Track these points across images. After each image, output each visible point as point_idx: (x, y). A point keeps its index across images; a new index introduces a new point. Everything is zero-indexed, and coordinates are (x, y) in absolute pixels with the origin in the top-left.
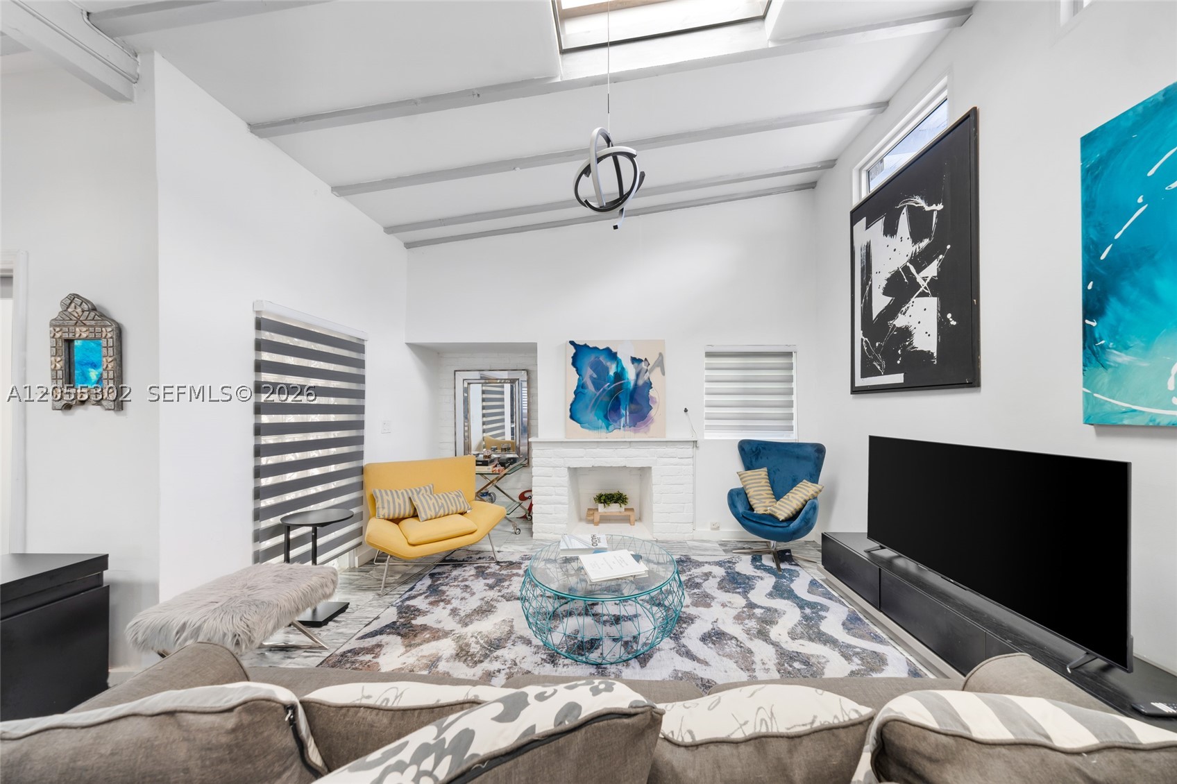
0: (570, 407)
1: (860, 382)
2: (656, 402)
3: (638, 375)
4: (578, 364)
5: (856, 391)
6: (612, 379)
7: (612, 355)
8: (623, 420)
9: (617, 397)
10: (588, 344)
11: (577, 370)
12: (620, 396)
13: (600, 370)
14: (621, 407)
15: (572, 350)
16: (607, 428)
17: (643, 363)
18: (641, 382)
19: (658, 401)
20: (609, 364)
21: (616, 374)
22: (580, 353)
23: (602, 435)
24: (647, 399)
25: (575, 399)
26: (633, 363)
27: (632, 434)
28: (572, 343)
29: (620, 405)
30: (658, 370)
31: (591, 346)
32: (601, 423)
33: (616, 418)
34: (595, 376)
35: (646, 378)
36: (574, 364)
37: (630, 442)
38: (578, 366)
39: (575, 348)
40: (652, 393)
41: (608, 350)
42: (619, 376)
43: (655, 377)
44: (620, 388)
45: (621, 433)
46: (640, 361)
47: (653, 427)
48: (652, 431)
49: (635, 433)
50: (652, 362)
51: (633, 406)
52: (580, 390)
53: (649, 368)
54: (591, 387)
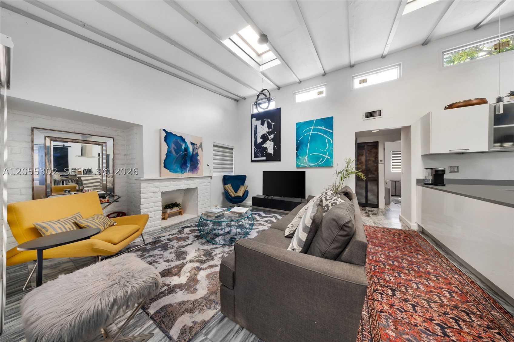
0: (164, 162)
1: (253, 159)
2: (200, 161)
3: (193, 150)
4: (168, 141)
5: (252, 161)
6: (183, 150)
7: (184, 140)
8: (188, 169)
9: (185, 159)
10: (172, 132)
11: (167, 144)
12: (187, 158)
13: (178, 146)
14: (187, 163)
15: (164, 134)
16: (182, 172)
17: (195, 146)
18: (194, 153)
20: (182, 143)
21: (185, 148)
22: (169, 136)
23: (179, 175)
24: (197, 160)
25: (167, 158)
26: (191, 145)
27: (191, 174)
28: (164, 130)
29: (186, 162)
30: (200, 149)
31: (174, 134)
32: (179, 169)
33: (185, 168)
34: (176, 148)
35: (196, 151)
36: (165, 141)
37: (190, 178)
38: (167, 142)
39: (166, 133)
40: (198, 158)
41: (181, 137)
42: (186, 149)
43: (199, 151)
44: (186, 155)
45: (187, 175)
46: (194, 144)
47: (199, 171)
48: (199, 174)
49: (193, 174)
50: (198, 145)
51: (192, 163)
52: (169, 154)
53: (197, 147)
54: (174, 153)
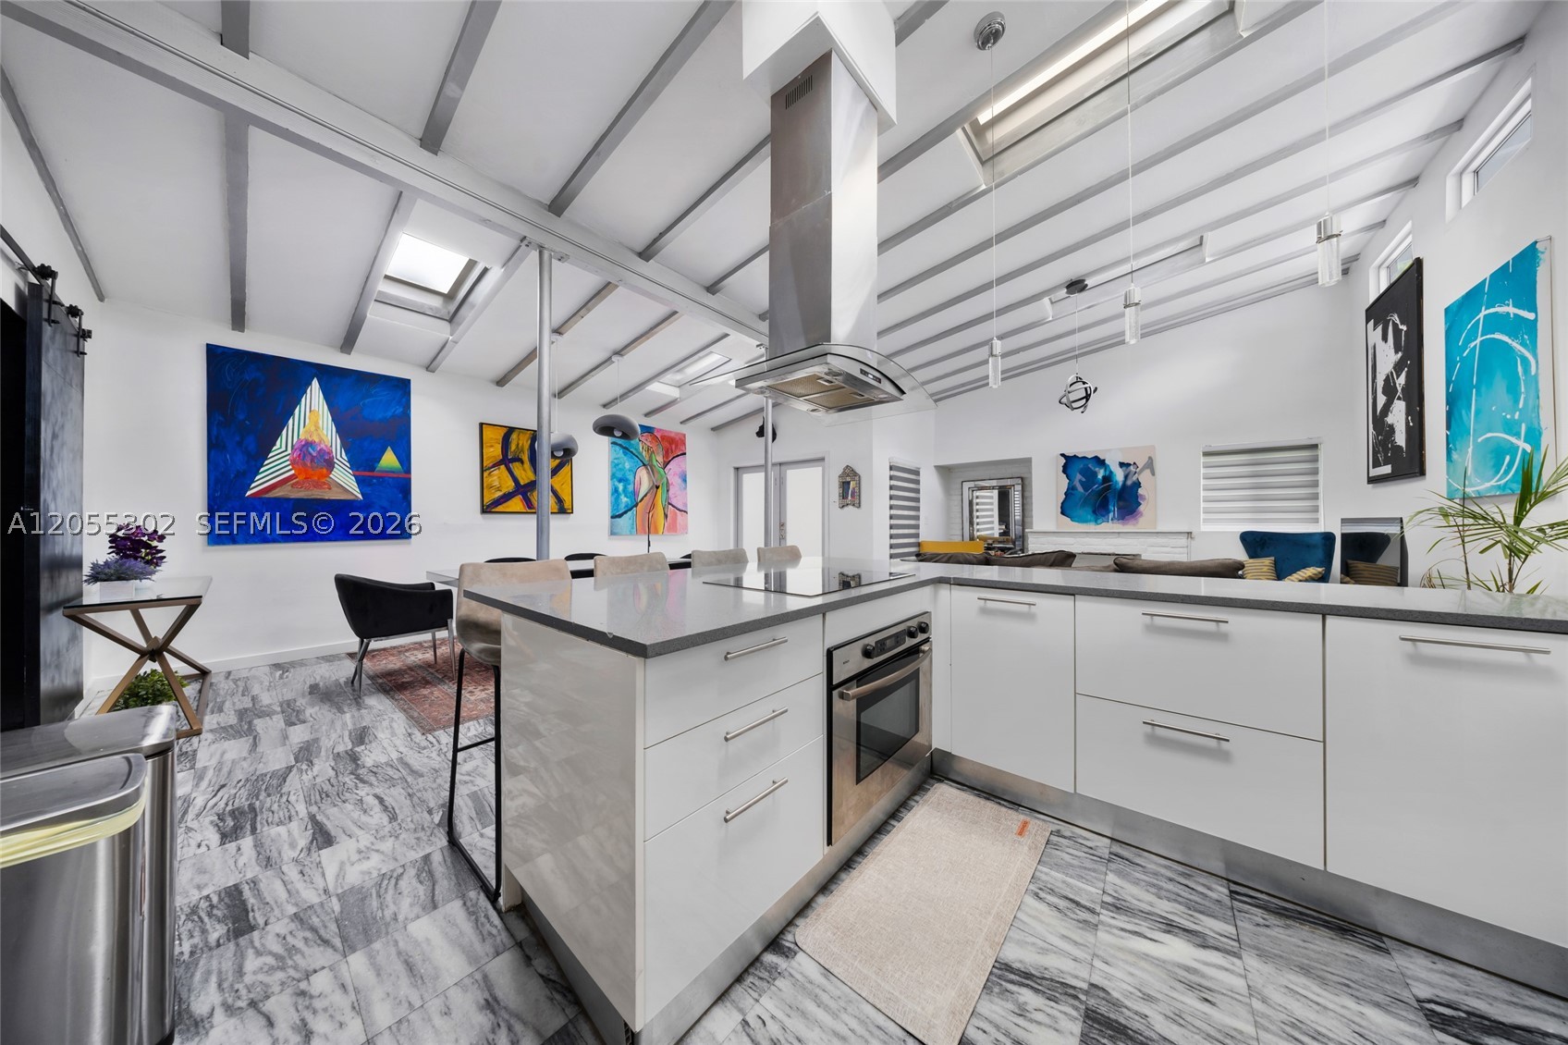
0: (1060, 505)
1: (1372, 473)
2: (1145, 499)
3: (1126, 477)
4: (1069, 471)
5: (1372, 479)
6: (1100, 481)
7: (1100, 462)
8: (1111, 515)
9: (1105, 496)
10: (1077, 455)
11: (1067, 476)
12: (1109, 495)
13: (1089, 476)
14: (1109, 504)
15: (1063, 461)
16: (1096, 521)
17: (1132, 467)
18: (1129, 483)
19: (1147, 496)
20: (1097, 469)
21: (1104, 477)
22: (1070, 463)
23: (1091, 527)
24: (1137, 496)
25: (1065, 499)
26: (1121, 467)
27: (1120, 526)
28: (1063, 455)
29: (1108, 502)
30: (1147, 471)
31: (1080, 456)
32: (1090, 517)
33: (1104, 513)
34: (1084, 480)
35: (1134, 478)
36: (1064, 471)
37: (1119, 533)
38: (1068, 473)
39: (1066, 459)
40: (1141, 491)
41: (1096, 458)
42: (1108, 478)
43: (1144, 478)
44: (1108, 488)
45: (1108, 526)
46: (1129, 465)
47: (1141, 520)
48: (1142, 523)
49: (1124, 525)
50: (1141, 465)
51: (1121, 503)
52: (1070, 491)
53: (1138, 470)
54: (1080, 489)
